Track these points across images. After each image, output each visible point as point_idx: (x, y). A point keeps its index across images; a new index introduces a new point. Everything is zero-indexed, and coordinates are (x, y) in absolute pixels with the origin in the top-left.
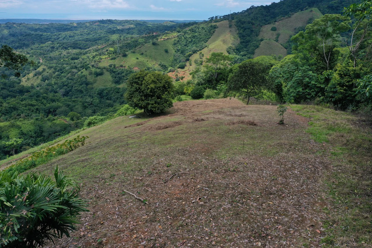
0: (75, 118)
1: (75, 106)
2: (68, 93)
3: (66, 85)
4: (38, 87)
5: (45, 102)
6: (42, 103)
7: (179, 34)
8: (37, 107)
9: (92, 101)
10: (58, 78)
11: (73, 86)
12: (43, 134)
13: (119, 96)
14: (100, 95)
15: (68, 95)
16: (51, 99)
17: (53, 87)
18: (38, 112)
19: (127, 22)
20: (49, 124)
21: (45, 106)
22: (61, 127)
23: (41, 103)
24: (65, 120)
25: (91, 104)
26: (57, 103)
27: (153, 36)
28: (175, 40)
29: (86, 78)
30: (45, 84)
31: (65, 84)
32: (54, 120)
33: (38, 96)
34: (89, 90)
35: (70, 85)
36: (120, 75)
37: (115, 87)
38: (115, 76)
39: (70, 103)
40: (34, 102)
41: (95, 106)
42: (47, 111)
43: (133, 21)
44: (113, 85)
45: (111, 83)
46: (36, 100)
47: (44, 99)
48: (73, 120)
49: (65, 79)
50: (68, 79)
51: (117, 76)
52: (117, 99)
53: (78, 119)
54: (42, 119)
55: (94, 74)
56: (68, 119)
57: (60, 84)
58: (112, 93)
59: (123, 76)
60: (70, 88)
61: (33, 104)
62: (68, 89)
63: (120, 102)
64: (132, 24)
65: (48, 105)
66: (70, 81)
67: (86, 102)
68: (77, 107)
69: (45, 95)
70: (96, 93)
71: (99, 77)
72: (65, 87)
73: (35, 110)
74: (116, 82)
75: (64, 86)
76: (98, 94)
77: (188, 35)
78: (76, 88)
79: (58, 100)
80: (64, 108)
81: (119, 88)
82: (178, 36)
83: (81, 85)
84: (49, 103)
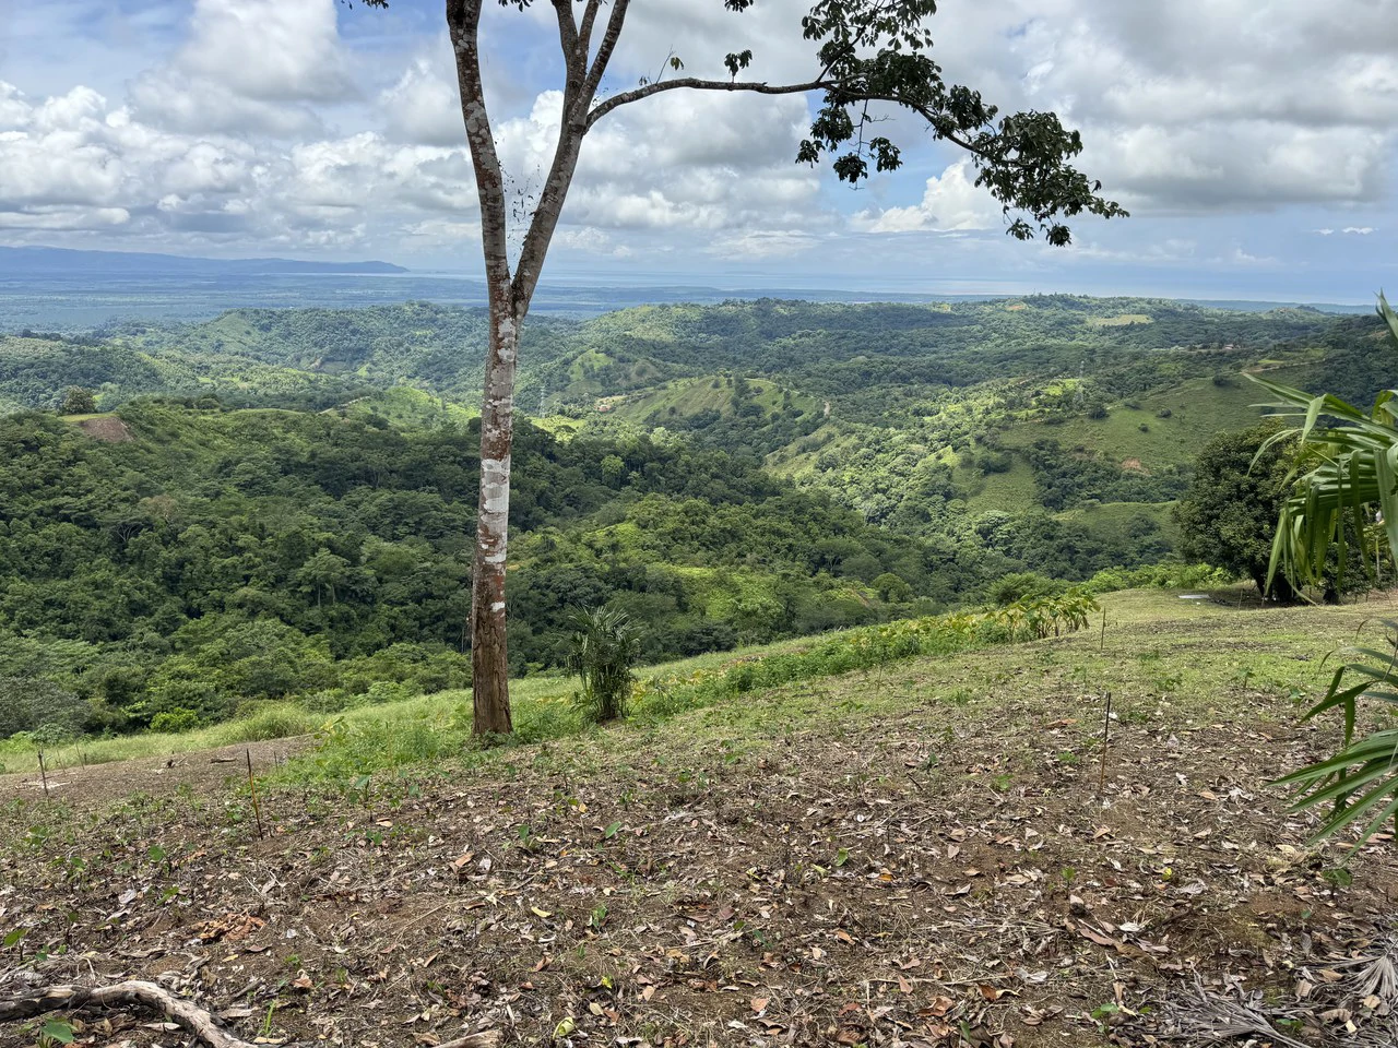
0: (892, 595)
1: (899, 557)
2: (883, 515)
3: (884, 491)
4: (802, 484)
5: (816, 529)
6: (807, 532)
7: (1340, 351)
8: (791, 540)
9: (955, 552)
10: (864, 465)
11: (902, 496)
12: (795, 623)
13: (1052, 551)
14: (985, 537)
15: (883, 520)
16: (834, 524)
17: (845, 491)
18: (791, 555)
19: (1124, 304)
20: (817, 596)
21: (814, 541)
22: (847, 613)
23: (805, 533)
24: (862, 594)
25: (952, 560)
26: (848, 538)
27: (1222, 354)
28: (1314, 374)
29: (949, 477)
30: (824, 479)
31: (880, 486)
32: (832, 587)
33: (800, 511)
34: (951, 517)
35: (894, 490)
36: (1067, 481)
37: (1043, 516)
38: (1049, 480)
39: (887, 546)
40: (785, 526)
41: (963, 570)
42: (817, 557)
43: (1149, 303)
44: (1038, 511)
45: (1029, 503)
46: (793, 521)
47: (815, 520)
48: (886, 600)
49: (883, 472)
50: (892, 471)
51: (1057, 482)
52: (1043, 559)
53: (902, 601)
54: (798, 577)
55: (979, 466)
56: (871, 593)
57: (866, 484)
58: (1028, 537)
59: (1080, 486)
60: (893, 502)
61: (783, 530)
62: (887, 504)
63: (1052, 571)
64: (1141, 312)
65: (822, 541)
66: (897, 479)
67: (938, 552)
68: (903, 560)
69: (819, 509)
70: (974, 527)
71: (992, 478)
72: (879, 496)
73: (784, 550)
74: (1050, 501)
75: (877, 491)
76: (979, 532)
77: (1378, 359)
78: (910, 503)
79: (852, 530)
80: (865, 558)
81: (1058, 524)
82: (1330, 361)
83: (929, 495)
84: (826, 536)
